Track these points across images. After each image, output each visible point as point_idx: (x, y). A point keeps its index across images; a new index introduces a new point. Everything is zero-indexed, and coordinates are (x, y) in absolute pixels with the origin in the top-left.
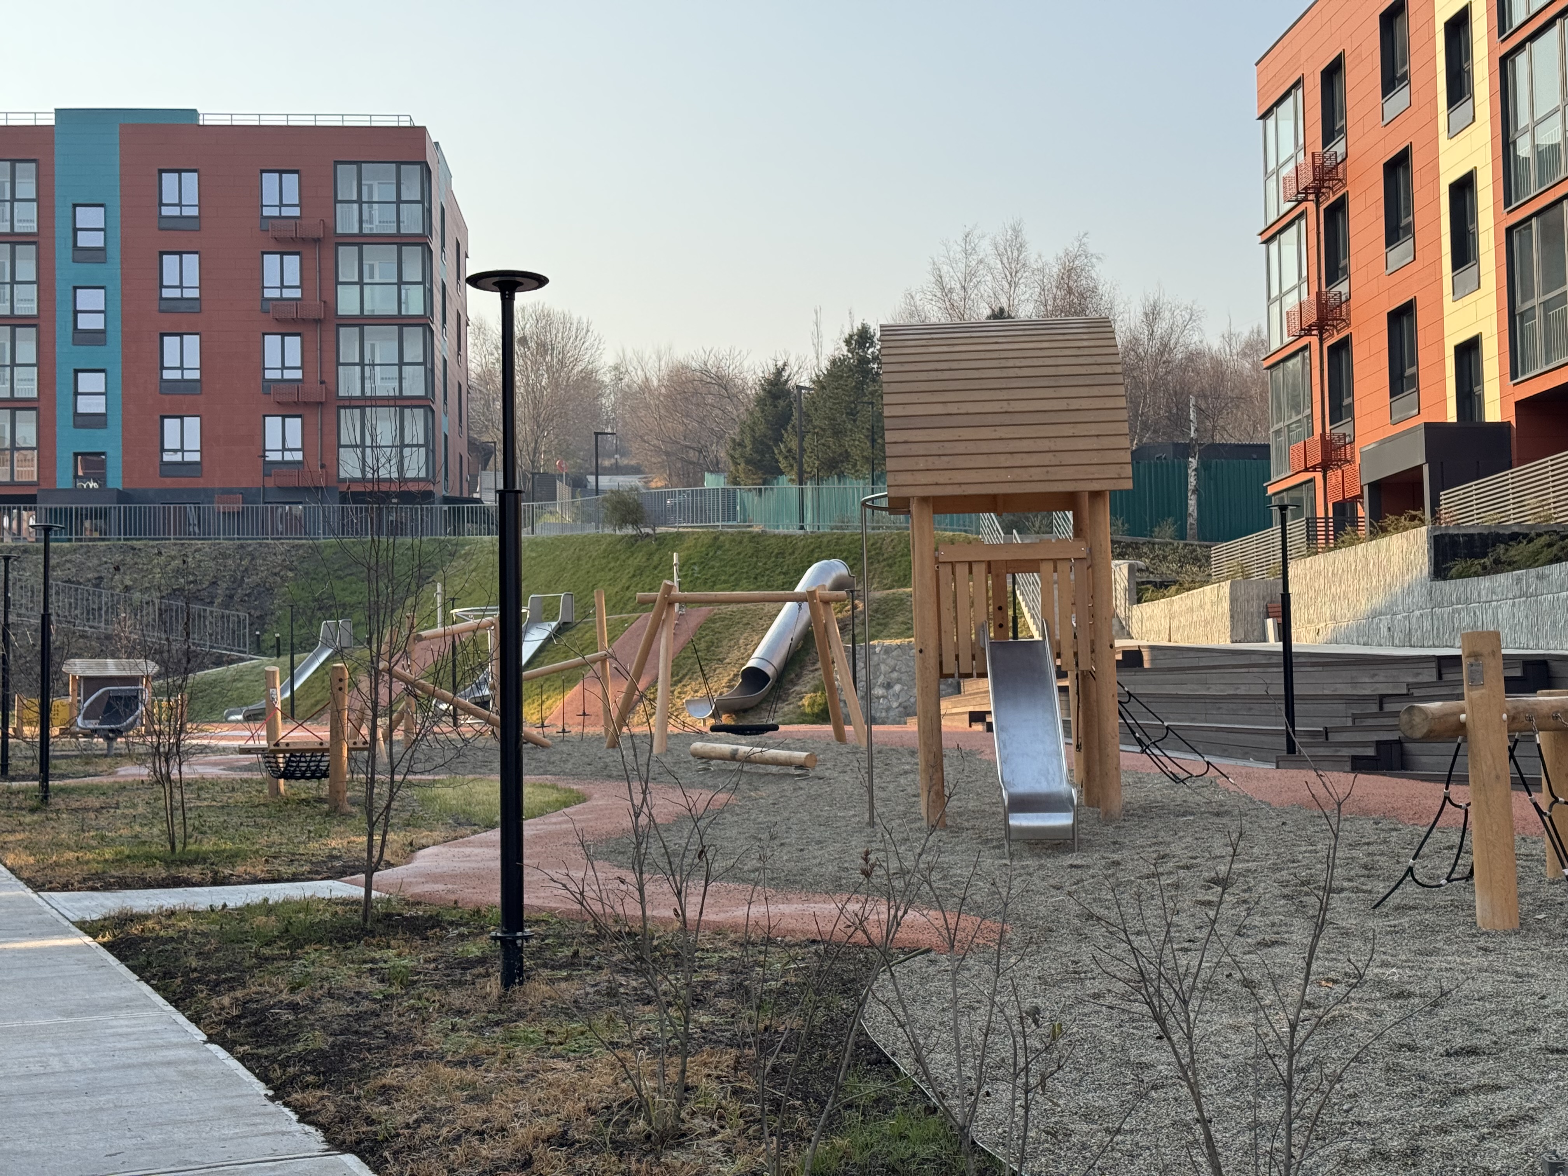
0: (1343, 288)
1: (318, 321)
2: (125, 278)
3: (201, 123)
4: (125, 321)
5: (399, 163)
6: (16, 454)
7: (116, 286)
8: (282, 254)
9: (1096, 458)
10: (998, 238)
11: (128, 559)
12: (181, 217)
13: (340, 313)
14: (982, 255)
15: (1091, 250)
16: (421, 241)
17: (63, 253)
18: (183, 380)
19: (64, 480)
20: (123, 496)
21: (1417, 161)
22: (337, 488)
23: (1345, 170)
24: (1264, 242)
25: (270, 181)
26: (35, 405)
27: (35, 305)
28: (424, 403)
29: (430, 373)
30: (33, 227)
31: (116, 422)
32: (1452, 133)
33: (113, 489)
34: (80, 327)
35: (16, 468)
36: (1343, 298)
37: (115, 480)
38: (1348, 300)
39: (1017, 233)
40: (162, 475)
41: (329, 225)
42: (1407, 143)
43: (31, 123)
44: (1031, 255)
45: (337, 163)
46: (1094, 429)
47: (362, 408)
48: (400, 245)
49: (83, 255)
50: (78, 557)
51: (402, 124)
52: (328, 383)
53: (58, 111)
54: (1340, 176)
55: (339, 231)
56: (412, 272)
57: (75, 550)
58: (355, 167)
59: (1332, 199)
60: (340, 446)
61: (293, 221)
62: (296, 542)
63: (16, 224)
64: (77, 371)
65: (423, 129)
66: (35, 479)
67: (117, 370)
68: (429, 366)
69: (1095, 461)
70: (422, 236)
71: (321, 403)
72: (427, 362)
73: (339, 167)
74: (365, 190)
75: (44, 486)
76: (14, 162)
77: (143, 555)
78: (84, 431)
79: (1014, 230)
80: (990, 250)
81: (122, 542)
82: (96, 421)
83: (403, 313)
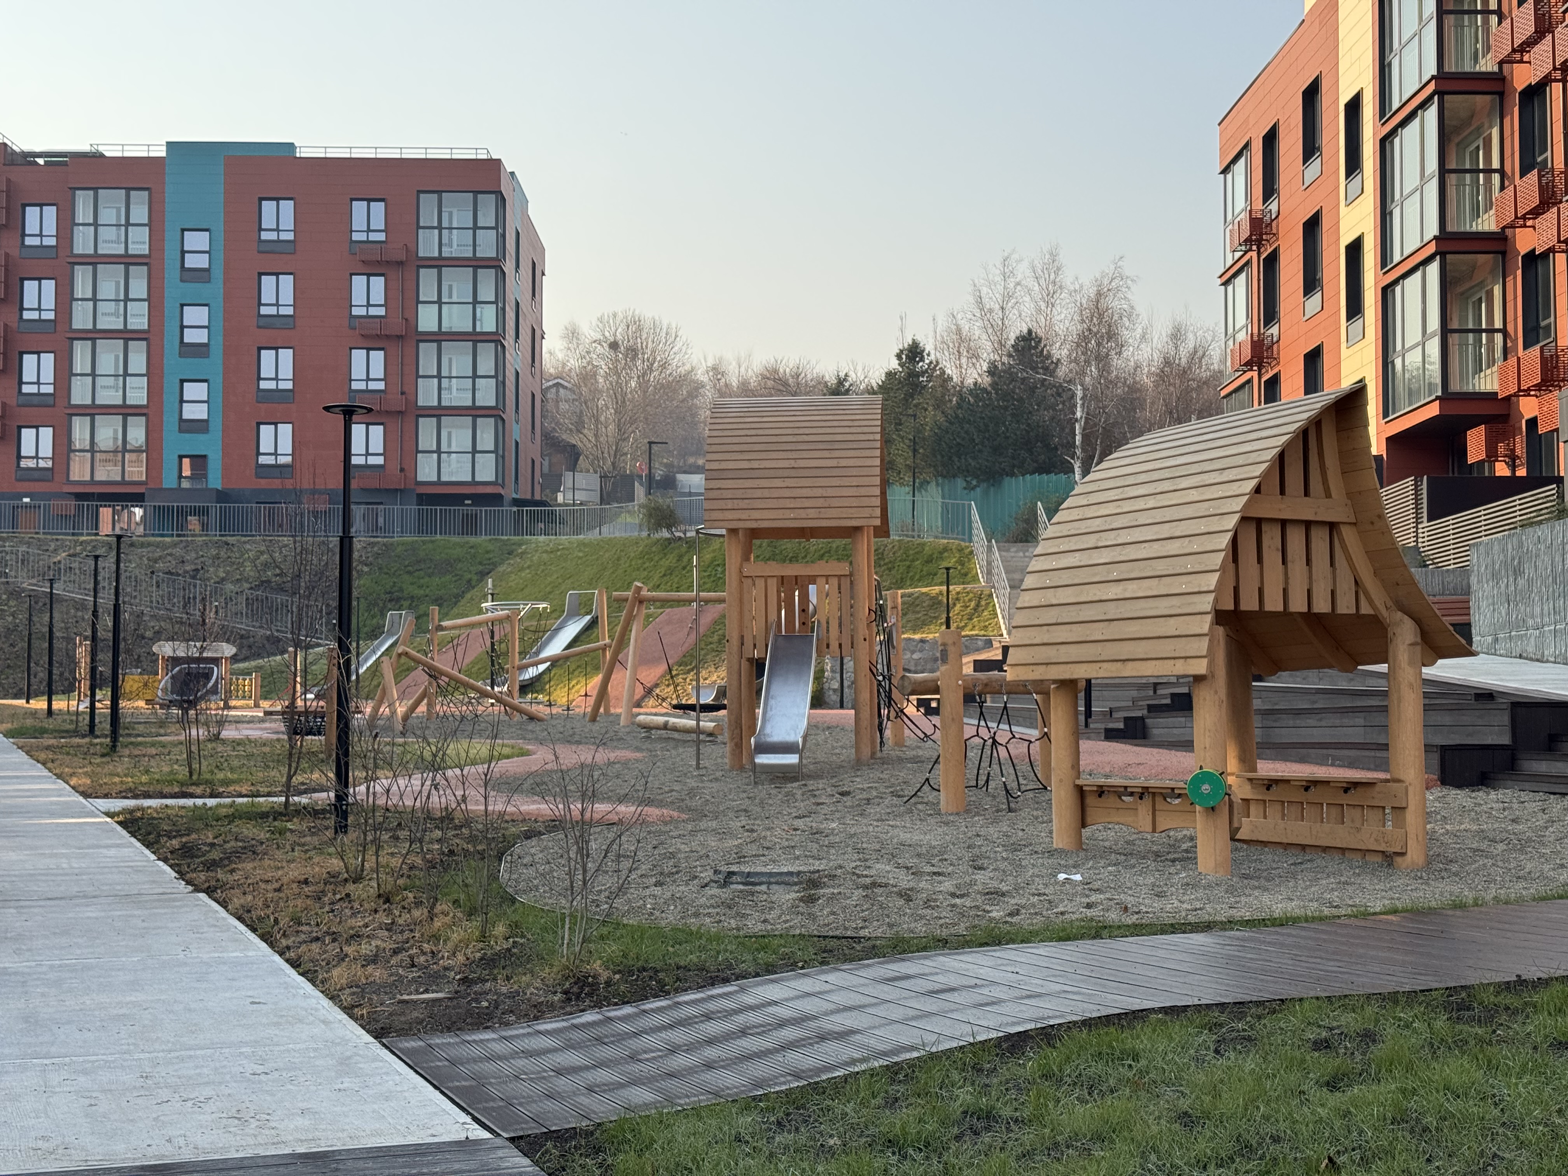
0: (1274, 330)
1: (400, 337)
2: (227, 297)
3: (298, 155)
4: (227, 334)
5: (476, 193)
6: (127, 455)
7: (219, 303)
8: (369, 275)
9: (855, 502)
10: (1036, 262)
11: (222, 553)
12: (279, 241)
13: (420, 329)
14: (1019, 277)
15: (1127, 272)
16: (495, 265)
17: (172, 273)
18: (277, 390)
19: (169, 481)
20: (222, 496)
21: (1326, 222)
22: (414, 490)
23: (1278, 226)
24: (1222, 284)
25: (359, 207)
26: (144, 411)
27: (145, 320)
28: (495, 413)
29: (501, 385)
30: (144, 249)
31: (217, 426)
32: (1348, 202)
33: (212, 489)
34: (186, 340)
35: (127, 469)
36: (1275, 339)
37: (215, 480)
38: (1278, 341)
39: (1054, 256)
40: (258, 476)
41: (411, 250)
42: (1318, 207)
43: (144, 154)
44: (1067, 278)
45: (419, 192)
46: (855, 482)
47: (439, 417)
48: (476, 268)
49: (189, 275)
50: (178, 551)
51: (480, 157)
52: (409, 394)
53: (169, 144)
54: (1274, 231)
55: (421, 254)
56: (487, 292)
57: (175, 545)
58: (436, 195)
59: (1269, 250)
60: (418, 452)
61: (379, 246)
62: (372, 540)
63: (130, 246)
64: (182, 381)
65: (499, 161)
66: (144, 478)
67: (218, 380)
68: (500, 378)
69: (855, 504)
70: (497, 259)
71: (400, 412)
72: (499, 375)
73: (422, 195)
74: (445, 216)
75: (151, 485)
76: (128, 190)
77: (235, 549)
78: (187, 436)
79: (1051, 254)
80: (1029, 273)
81: (218, 538)
82: (198, 426)
83: (478, 329)
